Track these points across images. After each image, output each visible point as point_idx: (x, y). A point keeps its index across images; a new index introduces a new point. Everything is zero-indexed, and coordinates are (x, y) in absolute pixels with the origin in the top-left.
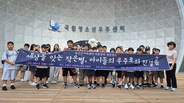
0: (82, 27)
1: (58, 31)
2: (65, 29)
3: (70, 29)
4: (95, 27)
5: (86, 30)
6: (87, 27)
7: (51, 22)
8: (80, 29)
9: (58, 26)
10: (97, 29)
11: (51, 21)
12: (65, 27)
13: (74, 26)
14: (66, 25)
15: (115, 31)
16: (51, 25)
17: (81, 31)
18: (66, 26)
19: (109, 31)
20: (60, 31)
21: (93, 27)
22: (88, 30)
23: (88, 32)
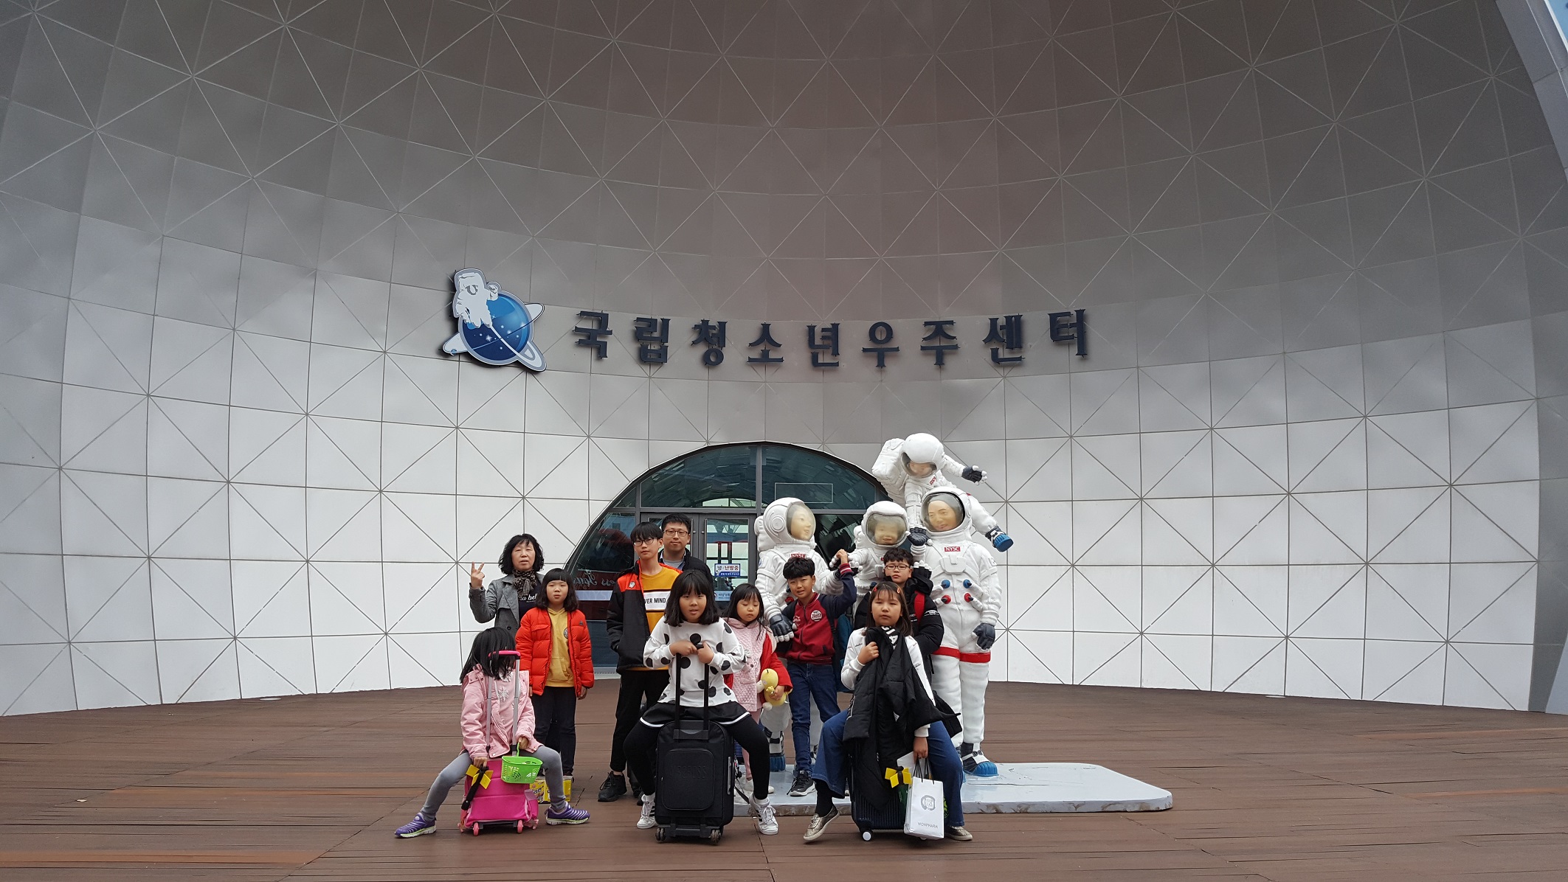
0: (722, 325)
1: (519, 365)
2: (580, 344)
3: (621, 345)
4: (835, 326)
5: (756, 354)
6: (766, 328)
7: (453, 288)
8: (702, 349)
9: (515, 320)
10: (854, 338)
11: (462, 283)
12: (577, 330)
13: (652, 323)
14: (583, 315)
15: (1003, 353)
16: (459, 310)
17: (712, 359)
18: (588, 325)
19: (950, 361)
20: (536, 363)
21: (811, 329)
22: (772, 355)
23: (770, 371)
